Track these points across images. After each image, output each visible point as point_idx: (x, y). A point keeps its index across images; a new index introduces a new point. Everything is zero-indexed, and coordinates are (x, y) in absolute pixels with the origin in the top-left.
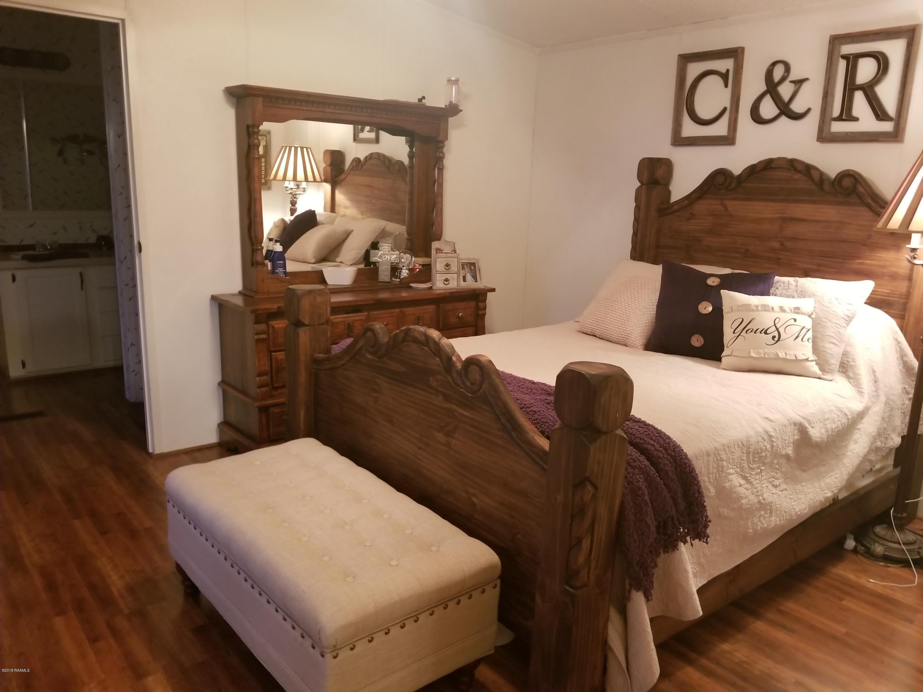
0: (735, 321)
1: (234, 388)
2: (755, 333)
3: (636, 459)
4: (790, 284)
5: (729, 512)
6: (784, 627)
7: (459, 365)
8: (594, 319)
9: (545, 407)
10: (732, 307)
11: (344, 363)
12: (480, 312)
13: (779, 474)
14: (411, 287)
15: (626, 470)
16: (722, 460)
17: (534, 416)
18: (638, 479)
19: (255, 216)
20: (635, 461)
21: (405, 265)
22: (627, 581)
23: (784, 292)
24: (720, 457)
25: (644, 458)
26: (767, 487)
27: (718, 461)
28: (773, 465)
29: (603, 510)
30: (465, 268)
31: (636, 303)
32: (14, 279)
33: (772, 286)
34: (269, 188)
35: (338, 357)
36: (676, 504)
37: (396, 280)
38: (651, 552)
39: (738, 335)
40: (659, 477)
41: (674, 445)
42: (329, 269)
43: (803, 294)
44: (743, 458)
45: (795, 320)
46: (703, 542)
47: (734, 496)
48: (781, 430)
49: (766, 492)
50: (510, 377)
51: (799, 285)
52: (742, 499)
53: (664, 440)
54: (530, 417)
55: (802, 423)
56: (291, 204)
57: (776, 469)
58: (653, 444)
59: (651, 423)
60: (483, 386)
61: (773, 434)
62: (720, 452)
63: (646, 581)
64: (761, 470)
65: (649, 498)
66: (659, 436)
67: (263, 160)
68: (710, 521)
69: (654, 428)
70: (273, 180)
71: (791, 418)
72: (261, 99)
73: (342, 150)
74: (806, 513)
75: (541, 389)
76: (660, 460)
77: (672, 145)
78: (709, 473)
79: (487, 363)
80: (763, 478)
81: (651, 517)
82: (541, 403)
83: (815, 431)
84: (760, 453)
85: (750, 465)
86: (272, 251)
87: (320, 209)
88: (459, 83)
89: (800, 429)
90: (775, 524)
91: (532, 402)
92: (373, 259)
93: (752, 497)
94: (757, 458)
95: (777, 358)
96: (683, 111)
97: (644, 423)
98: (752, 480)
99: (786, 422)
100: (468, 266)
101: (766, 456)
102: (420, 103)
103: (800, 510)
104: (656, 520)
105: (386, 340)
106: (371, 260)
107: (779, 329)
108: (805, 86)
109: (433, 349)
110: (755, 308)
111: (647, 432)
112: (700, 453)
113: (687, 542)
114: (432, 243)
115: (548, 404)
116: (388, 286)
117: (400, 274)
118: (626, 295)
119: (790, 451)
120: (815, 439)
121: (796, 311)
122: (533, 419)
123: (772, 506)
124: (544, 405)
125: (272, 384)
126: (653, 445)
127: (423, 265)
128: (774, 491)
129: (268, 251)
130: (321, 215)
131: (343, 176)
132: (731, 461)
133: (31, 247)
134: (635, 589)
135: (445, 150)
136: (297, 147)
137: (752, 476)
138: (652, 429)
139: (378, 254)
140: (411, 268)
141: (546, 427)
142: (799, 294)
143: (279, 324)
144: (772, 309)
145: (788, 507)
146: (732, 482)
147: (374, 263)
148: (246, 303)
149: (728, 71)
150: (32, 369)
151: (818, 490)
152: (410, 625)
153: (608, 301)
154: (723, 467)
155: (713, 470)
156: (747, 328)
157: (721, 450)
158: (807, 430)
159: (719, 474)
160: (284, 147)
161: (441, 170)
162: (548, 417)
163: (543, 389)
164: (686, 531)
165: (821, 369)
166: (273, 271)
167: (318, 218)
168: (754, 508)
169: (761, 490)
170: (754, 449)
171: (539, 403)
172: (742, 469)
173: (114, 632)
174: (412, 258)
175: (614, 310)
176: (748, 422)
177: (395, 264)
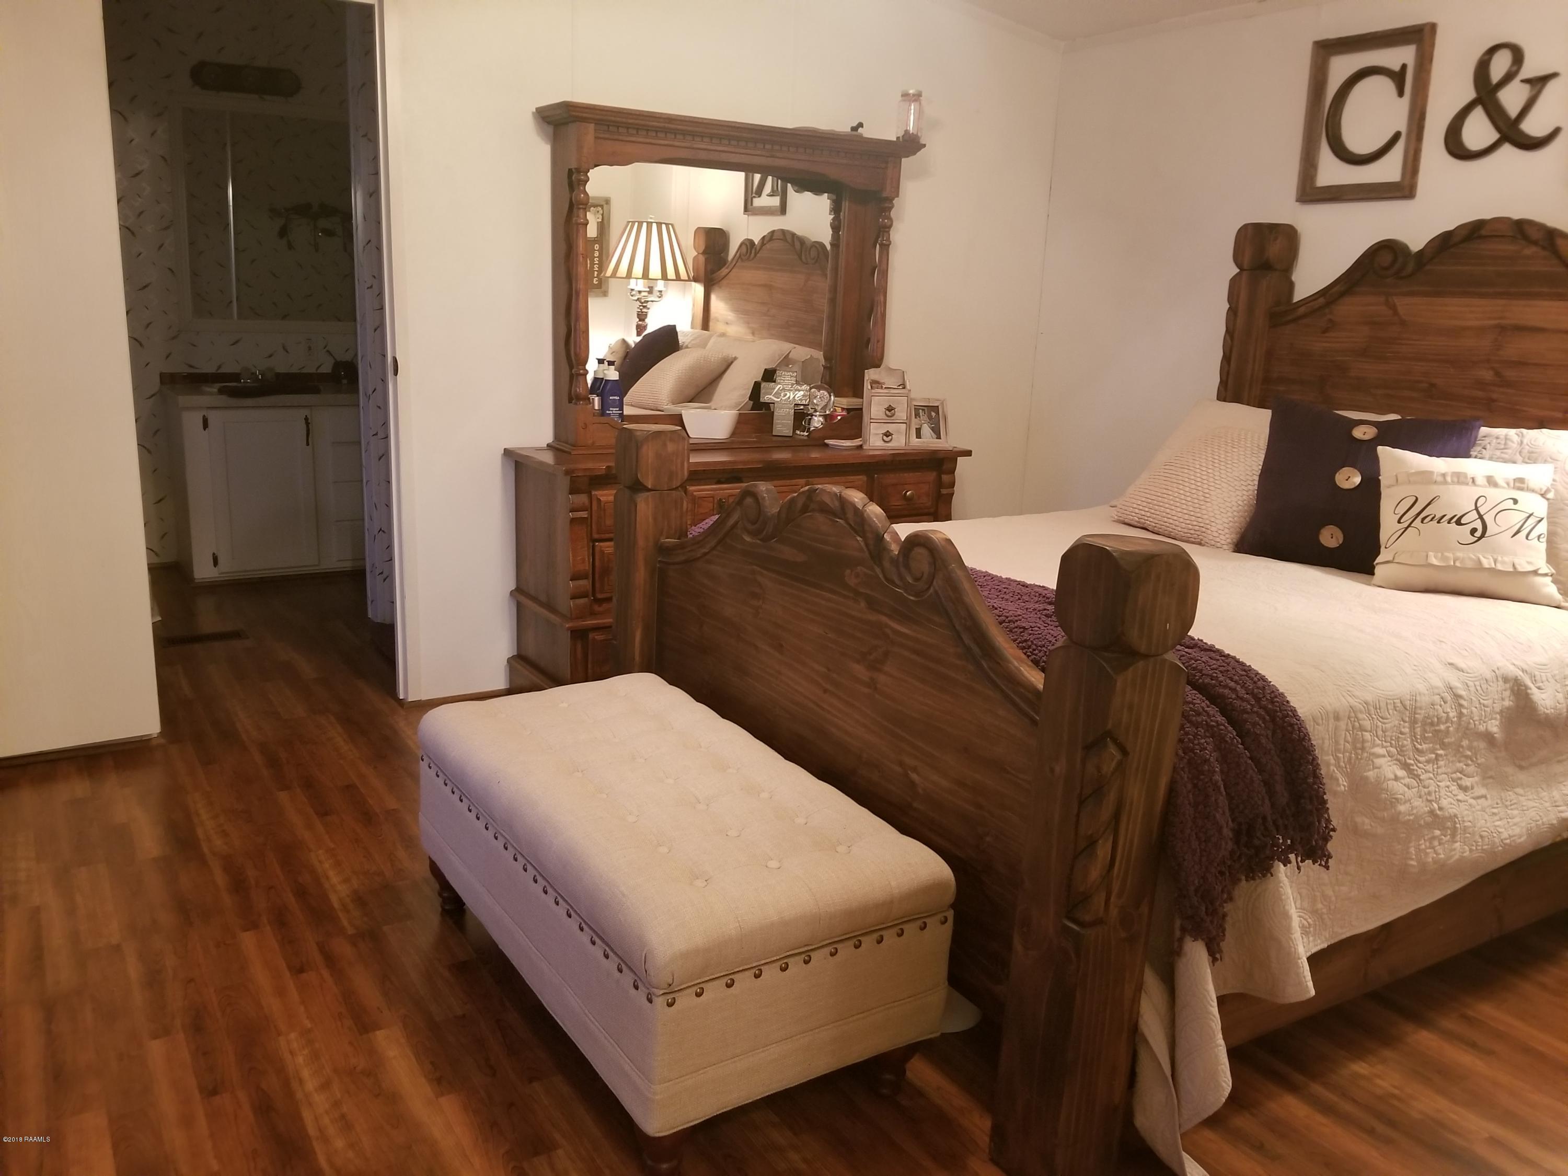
0: (1400, 502)
1: (535, 599)
2: (1438, 522)
3: (1201, 710)
4: (1509, 439)
5: (1372, 823)
6: (1473, 1045)
7: (895, 549)
8: (1144, 499)
9: (1043, 621)
10: (1396, 476)
11: (707, 551)
12: (944, 491)
13: (1472, 767)
14: (827, 445)
15: (1182, 727)
16: (1362, 729)
17: (1022, 636)
18: (1203, 745)
19: (577, 320)
20: (1199, 714)
21: (819, 408)
22: (1178, 923)
23: (1498, 453)
24: (1359, 723)
25: (1217, 711)
26: (1448, 787)
27: (1355, 731)
28: (1461, 750)
29: (1136, 792)
30: (921, 414)
31: (1222, 471)
32: (205, 424)
33: (1474, 444)
34: (605, 294)
35: (699, 541)
36: (1271, 793)
37: (802, 433)
38: (1221, 873)
39: (1406, 526)
40: (1241, 744)
41: (1273, 692)
42: (693, 411)
43: (1532, 457)
44: (1403, 730)
45: (1516, 501)
46: (1319, 865)
47: (1383, 796)
48: (1479, 688)
49: (1446, 797)
50: (984, 576)
51: (1525, 441)
52: (1398, 802)
53: (1255, 683)
54: (1016, 637)
55: (1519, 678)
56: (638, 318)
57: (1467, 757)
58: (1234, 687)
59: (1232, 654)
60: (935, 583)
61: (1462, 693)
62: (1360, 716)
63: (1212, 922)
64: (1437, 755)
65: (1223, 780)
66: (1247, 676)
67: (597, 247)
68: (1334, 830)
69: (1238, 661)
70: (611, 277)
71: (1498, 669)
72: (592, 126)
73: (724, 229)
74: (1520, 843)
75: (1037, 594)
76: (1245, 716)
77: (1297, 201)
78: (1338, 750)
79: (943, 543)
80: (1440, 771)
81: (1224, 813)
82: (1036, 616)
83: (1543, 696)
84: (1436, 724)
85: (1415, 743)
86: (603, 379)
87: (685, 327)
88: (921, 98)
89: (1516, 688)
90: (1460, 856)
91: (1019, 613)
92: (766, 398)
93: (1417, 803)
94: (1429, 733)
95: (1479, 567)
96: (1319, 141)
97: (1220, 653)
98: (1419, 771)
99: (1489, 675)
100: (926, 412)
101: (1447, 731)
102: (854, 133)
103: (1510, 837)
104: (1233, 821)
105: (775, 510)
106: (762, 400)
107: (1484, 517)
108: (1551, 88)
109: (852, 523)
110: (1440, 479)
111: (1224, 666)
112: (1322, 713)
113: (1290, 862)
114: (866, 371)
115: (1048, 617)
116: (787, 443)
117: (809, 425)
118: (1204, 457)
119: (1494, 726)
120: (1542, 709)
121: (1518, 485)
122: (1020, 640)
123: (1457, 823)
124: (1040, 618)
125: (594, 594)
126: (1233, 690)
127: (849, 410)
128: (1461, 796)
129: (596, 380)
130: (685, 335)
131: (724, 271)
132: (1380, 733)
133: (235, 377)
134: (1191, 936)
135: (893, 213)
136: (652, 223)
137: (1419, 765)
138: (1233, 662)
139: (775, 389)
140: (828, 414)
141: (1041, 654)
142: (1524, 458)
143: (606, 495)
144: (1471, 480)
145: (1487, 828)
146: (1381, 770)
147: (767, 406)
148: (558, 461)
149: (1404, 67)
150: (228, 568)
151: (1547, 804)
152: (796, 965)
153: (1171, 468)
154: (1364, 741)
155: (1344, 745)
156: (1424, 511)
157: (1361, 712)
158: (1529, 691)
159: (1356, 754)
160: (630, 224)
161: (886, 247)
162: (1047, 637)
163: (1040, 595)
164: (1289, 841)
165: (1561, 592)
166: (603, 412)
167: (681, 339)
168: (1422, 822)
169: (1435, 792)
170: (1425, 717)
171: (1032, 615)
172: (1401, 750)
173: (330, 960)
174: (830, 396)
175: (1181, 482)
176: (1415, 668)
177: (802, 407)
